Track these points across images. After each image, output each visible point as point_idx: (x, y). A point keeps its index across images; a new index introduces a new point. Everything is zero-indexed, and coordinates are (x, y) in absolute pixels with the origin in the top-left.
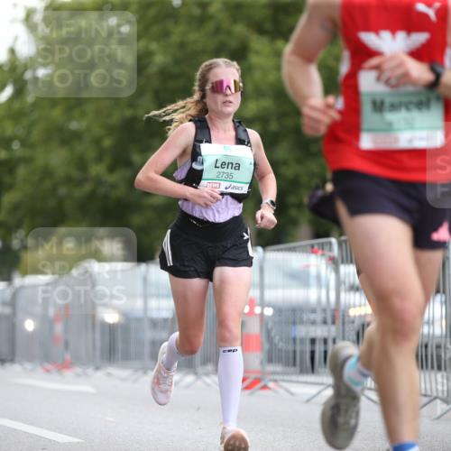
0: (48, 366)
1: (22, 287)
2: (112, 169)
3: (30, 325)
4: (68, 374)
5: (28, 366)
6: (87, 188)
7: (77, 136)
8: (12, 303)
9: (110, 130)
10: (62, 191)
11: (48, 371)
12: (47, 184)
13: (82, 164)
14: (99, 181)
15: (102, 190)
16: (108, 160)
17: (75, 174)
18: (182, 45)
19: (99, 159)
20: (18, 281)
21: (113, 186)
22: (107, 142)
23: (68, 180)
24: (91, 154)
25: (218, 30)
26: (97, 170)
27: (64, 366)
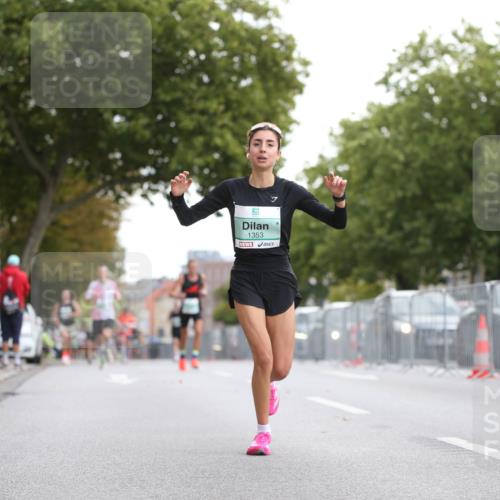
0: (347, 362)
1: (330, 310)
2: (390, 232)
3: (335, 335)
4: (361, 367)
5: (334, 362)
6: (373, 243)
7: (366, 209)
8: (323, 320)
9: (390, 206)
10: (356, 246)
11: (347, 366)
12: (346, 241)
13: (369, 228)
14: (381, 239)
15: (383, 245)
16: (387, 225)
17: (365, 234)
18: (436, 147)
19: (382, 225)
20: (328, 305)
21: (391, 243)
22: (390, 215)
23: (361, 238)
24: (376, 221)
25: (459, 137)
26: (380, 232)
27: (357, 362)
